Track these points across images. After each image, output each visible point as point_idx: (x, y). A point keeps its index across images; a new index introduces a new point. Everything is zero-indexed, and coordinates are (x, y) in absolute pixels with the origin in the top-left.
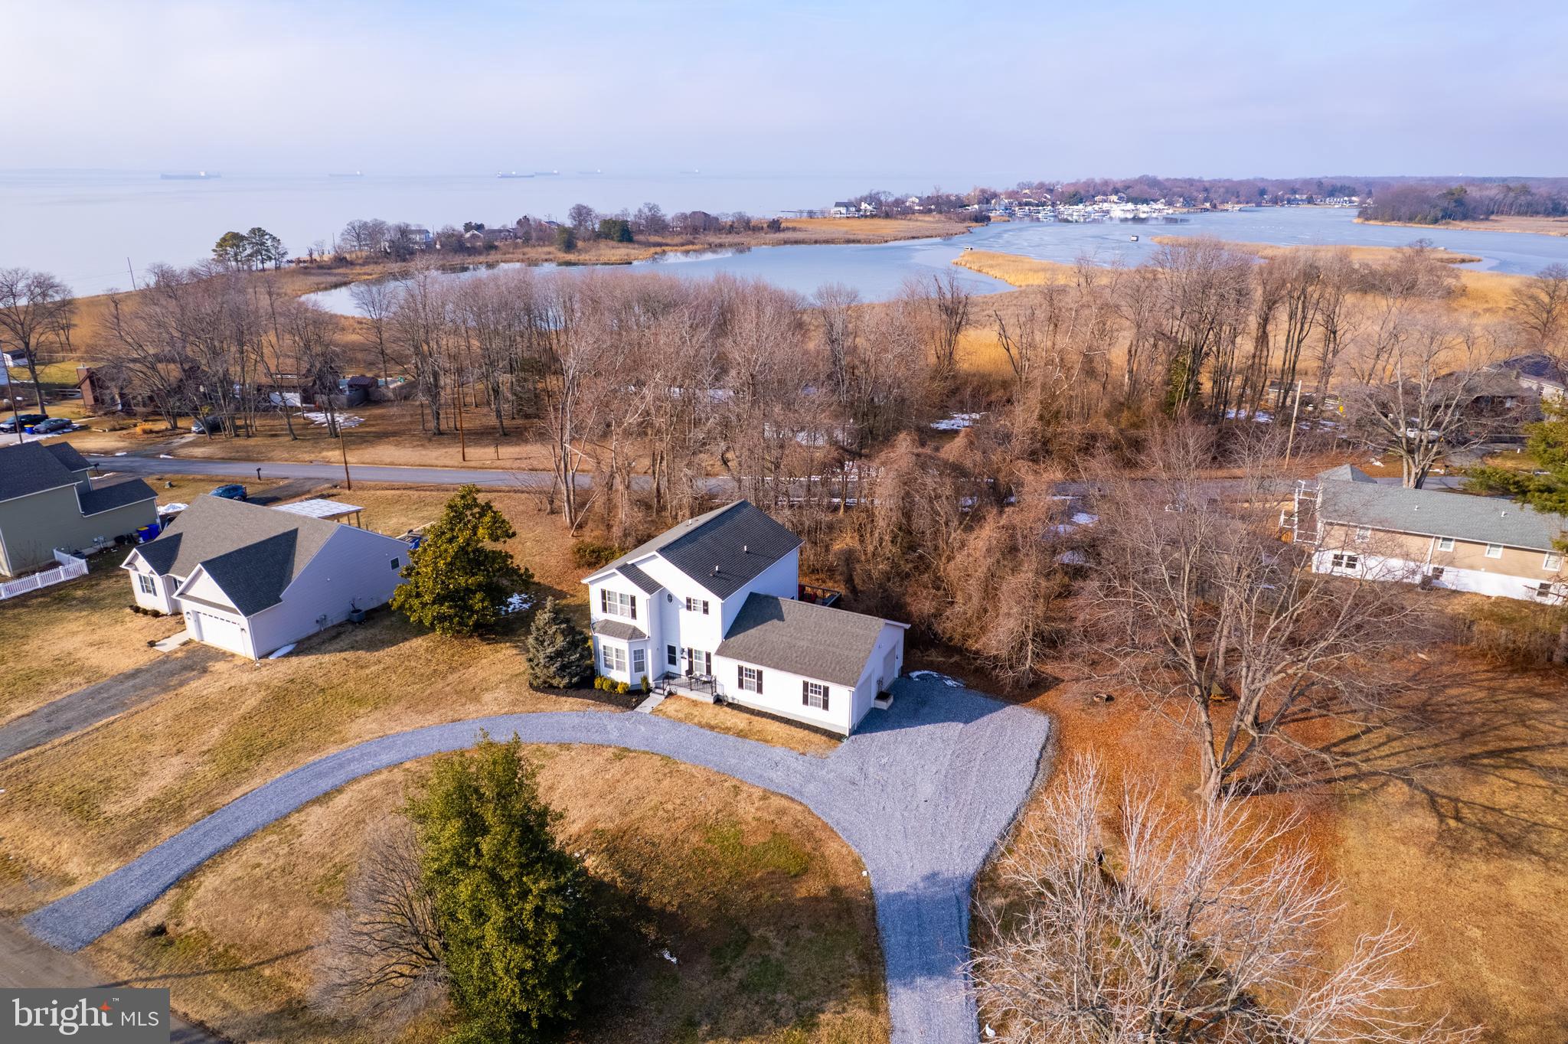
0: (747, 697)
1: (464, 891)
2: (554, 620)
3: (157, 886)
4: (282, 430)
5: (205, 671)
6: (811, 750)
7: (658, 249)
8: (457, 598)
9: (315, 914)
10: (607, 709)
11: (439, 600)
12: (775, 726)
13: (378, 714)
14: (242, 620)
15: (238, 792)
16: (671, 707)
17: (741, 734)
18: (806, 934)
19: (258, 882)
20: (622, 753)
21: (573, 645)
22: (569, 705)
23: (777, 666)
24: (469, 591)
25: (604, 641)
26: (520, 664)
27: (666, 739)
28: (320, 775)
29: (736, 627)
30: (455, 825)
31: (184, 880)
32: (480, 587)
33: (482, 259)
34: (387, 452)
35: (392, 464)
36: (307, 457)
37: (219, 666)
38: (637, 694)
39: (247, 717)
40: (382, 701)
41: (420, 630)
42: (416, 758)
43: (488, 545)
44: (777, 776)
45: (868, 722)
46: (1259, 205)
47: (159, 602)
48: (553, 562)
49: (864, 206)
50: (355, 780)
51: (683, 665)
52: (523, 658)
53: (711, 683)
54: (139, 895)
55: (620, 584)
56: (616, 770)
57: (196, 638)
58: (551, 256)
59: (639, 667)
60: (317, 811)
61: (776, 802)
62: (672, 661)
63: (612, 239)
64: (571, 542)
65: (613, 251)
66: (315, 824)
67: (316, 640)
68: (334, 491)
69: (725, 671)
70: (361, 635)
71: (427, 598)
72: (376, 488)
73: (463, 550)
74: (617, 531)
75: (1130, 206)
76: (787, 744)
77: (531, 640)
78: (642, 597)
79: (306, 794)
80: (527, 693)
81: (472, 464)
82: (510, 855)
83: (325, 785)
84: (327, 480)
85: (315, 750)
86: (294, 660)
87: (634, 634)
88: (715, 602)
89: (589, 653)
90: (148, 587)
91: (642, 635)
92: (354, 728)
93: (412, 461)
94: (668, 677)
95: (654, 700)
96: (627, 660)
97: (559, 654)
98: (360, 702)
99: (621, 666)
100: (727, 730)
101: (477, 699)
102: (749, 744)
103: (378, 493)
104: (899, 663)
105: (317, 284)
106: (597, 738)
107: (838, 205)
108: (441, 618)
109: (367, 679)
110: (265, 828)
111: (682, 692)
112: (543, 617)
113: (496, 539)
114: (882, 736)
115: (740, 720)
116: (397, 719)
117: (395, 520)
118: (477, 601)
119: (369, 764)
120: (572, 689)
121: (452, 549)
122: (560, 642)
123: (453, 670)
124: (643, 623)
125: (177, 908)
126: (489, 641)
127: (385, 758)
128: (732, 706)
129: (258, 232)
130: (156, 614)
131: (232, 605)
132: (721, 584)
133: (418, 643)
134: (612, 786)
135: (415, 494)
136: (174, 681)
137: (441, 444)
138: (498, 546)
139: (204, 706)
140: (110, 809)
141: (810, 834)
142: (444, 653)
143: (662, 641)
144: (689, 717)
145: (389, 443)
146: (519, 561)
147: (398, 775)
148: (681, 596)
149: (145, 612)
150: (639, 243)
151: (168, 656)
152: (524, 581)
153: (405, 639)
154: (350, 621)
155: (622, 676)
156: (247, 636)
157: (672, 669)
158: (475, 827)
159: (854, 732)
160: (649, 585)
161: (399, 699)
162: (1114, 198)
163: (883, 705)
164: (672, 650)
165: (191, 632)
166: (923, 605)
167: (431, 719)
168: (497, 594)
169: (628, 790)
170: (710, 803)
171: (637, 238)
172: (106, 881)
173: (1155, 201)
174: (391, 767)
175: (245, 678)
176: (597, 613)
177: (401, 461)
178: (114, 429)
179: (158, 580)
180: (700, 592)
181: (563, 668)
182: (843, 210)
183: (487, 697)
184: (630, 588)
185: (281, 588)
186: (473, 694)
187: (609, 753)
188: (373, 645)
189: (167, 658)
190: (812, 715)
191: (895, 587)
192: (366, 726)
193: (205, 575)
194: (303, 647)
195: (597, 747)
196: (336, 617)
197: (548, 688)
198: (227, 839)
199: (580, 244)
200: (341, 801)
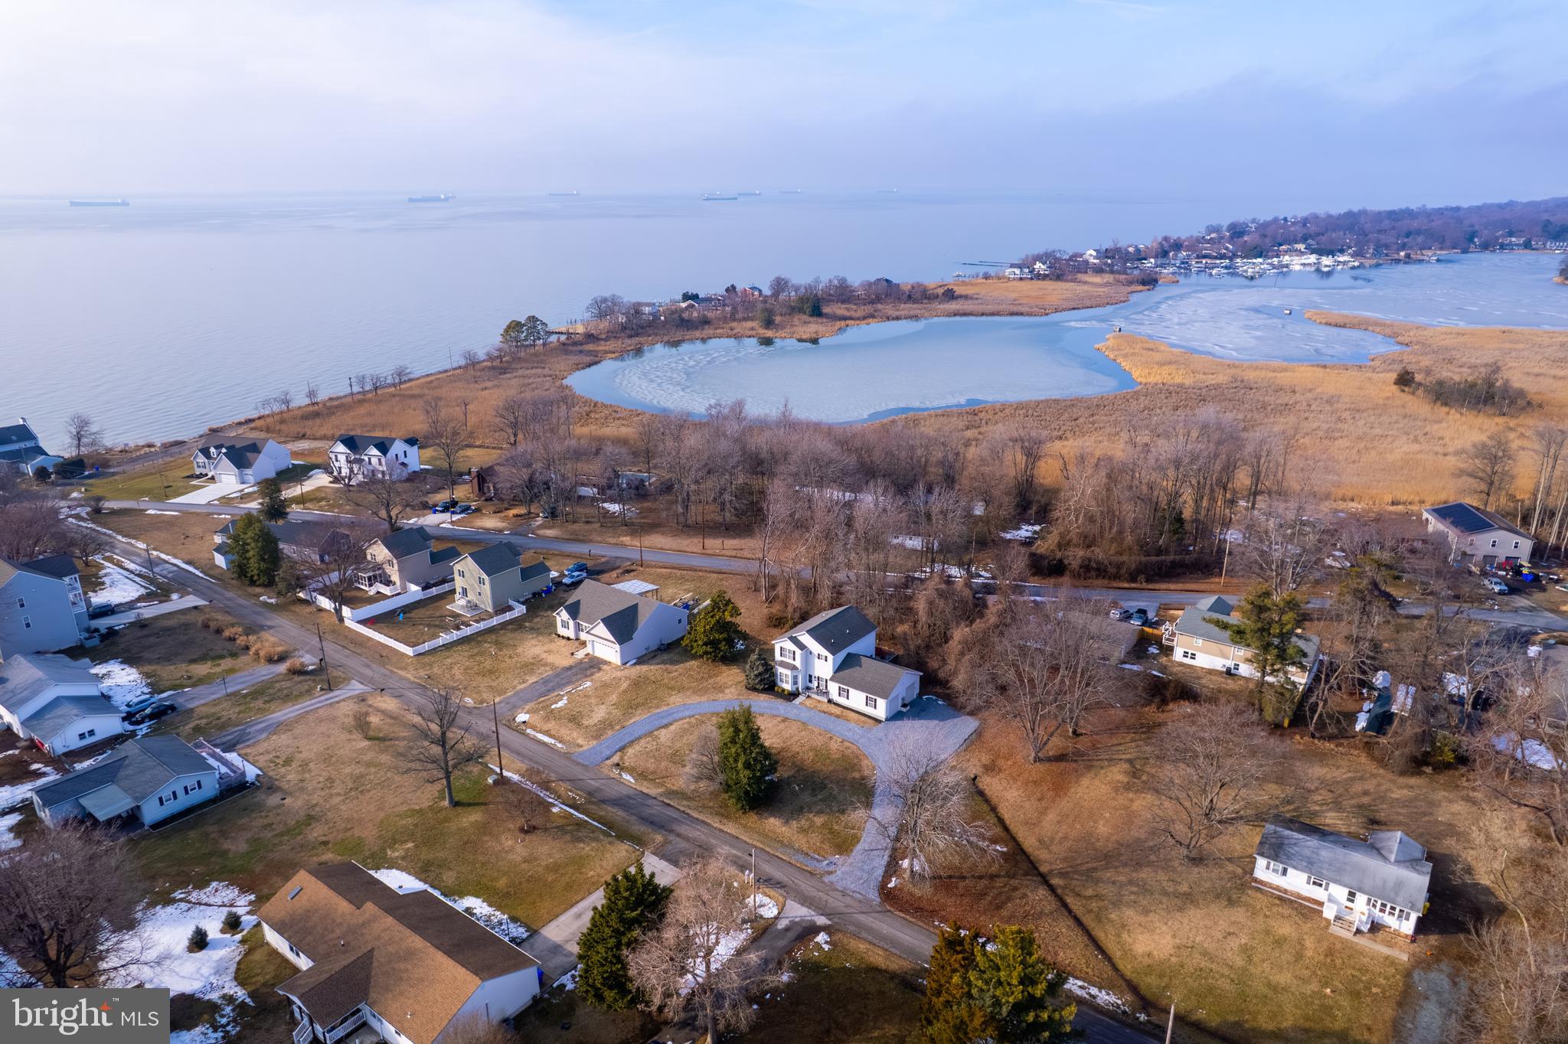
0: (842, 701)
1: (733, 750)
2: (759, 659)
3: (613, 750)
4: (593, 517)
5: (600, 669)
6: (866, 726)
7: (843, 323)
8: (713, 643)
9: (670, 765)
10: (780, 701)
11: (705, 644)
12: (853, 715)
13: (680, 695)
14: (617, 647)
15: (632, 721)
16: (808, 702)
17: (838, 716)
18: (847, 788)
19: (648, 753)
20: (785, 720)
21: (767, 670)
22: (763, 697)
23: (855, 688)
24: (719, 641)
25: (780, 670)
26: (741, 677)
27: (804, 715)
28: (662, 718)
29: (839, 669)
30: (731, 729)
31: (622, 749)
32: (724, 639)
33: (698, 334)
34: (657, 540)
35: (661, 549)
36: (613, 540)
37: (605, 667)
38: (793, 695)
39: (625, 691)
40: (681, 689)
41: (694, 657)
42: (699, 714)
43: (729, 619)
44: (849, 734)
45: (895, 717)
46: (1465, 251)
47: (570, 633)
48: (756, 623)
49: (1038, 265)
50: (676, 721)
51: (815, 684)
52: (744, 674)
53: (827, 693)
54: (608, 753)
55: (789, 645)
56: (782, 726)
57: (591, 652)
58: (754, 333)
59: (795, 683)
60: (663, 731)
61: (847, 744)
62: (810, 681)
63: (805, 313)
64: (766, 611)
65: (805, 328)
66: (664, 735)
67: (645, 658)
68: (633, 567)
69: (833, 688)
70: (665, 656)
71: (700, 643)
72: (656, 567)
73: (718, 621)
74: (790, 609)
75: (1313, 258)
76: (857, 722)
77: (748, 667)
78: (798, 652)
79: (657, 724)
80: (744, 691)
81: (707, 552)
82: (748, 740)
83: (665, 721)
84: (628, 559)
85: (658, 708)
86: (638, 667)
87: (794, 668)
88: (830, 657)
89: (773, 675)
90: (565, 625)
91: (797, 669)
92: (672, 700)
93: (673, 547)
94: (808, 688)
95: (801, 699)
96: (790, 680)
97: (760, 674)
98: (672, 689)
99: (787, 682)
100: (831, 714)
101: (722, 692)
102: (840, 721)
103: (658, 570)
104: (917, 691)
105: (577, 364)
106: (775, 712)
107: (1012, 266)
108: (706, 653)
109: (673, 679)
110: (646, 735)
111: (814, 696)
112: (754, 657)
113: (732, 616)
114: (899, 723)
115: (837, 711)
116: (689, 697)
117: (670, 591)
118: (723, 646)
119: (680, 715)
120: (765, 691)
121: (713, 621)
122: (761, 669)
123: (711, 677)
124: (798, 663)
125: (622, 758)
126: (726, 665)
127: (687, 713)
128: (836, 704)
129: (533, 319)
130: (569, 639)
131: (613, 639)
132: (833, 649)
133: (694, 663)
134: (780, 732)
135: (679, 573)
136: (588, 673)
137: (689, 536)
138: (733, 620)
139: (605, 685)
140: (586, 722)
141: (857, 757)
142: (705, 668)
143: (806, 671)
144: (815, 707)
145: (657, 532)
146: (743, 628)
147: (693, 720)
148: (815, 652)
149: (563, 637)
150: (827, 316)
151: (581, 660)
152: (745, 637)
153: (687, 661)
154: (659, 649)
155: (788, 687)
156: (619, 654)
157: (810, 685)
158: (737, 731)
159: (887, 720)
160: (802, 646)
161: (688, 689)
162: (1301, 247)
163: (904, 710)
164: (810, 676)
165: (589, 649)
166: (933, 664)
167: (704, 699)
168: (730, 643)
169: (786, 734)
170: (819, 742)
171: (826, 310)
172: (594, 747)
173: (1342, 251)
174: (690, 717)
175: (619, 674)
176: (778, 657)
177: (667, 547)
178: (495, 512)
179: (571, 623)
180: (824, 652)
181: (761, 681)
182: (1017, 271)
183: (727, 691)
184: (792, 647)
185: (633, 632)
186: (720, 689)
187: (779, 719)
188: (673, 662)
189: (581, 662)
190: (870, 711)
191: (922, 653)
192: (676, 700)
193: (602, 624)
194: (641, 661)
195: (775, 716)
196: (654, 647)
197: (754, 689)
198: (633, 738)
199: (778, 319)
200: (672, 728)
